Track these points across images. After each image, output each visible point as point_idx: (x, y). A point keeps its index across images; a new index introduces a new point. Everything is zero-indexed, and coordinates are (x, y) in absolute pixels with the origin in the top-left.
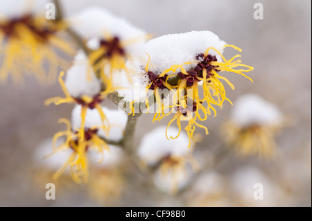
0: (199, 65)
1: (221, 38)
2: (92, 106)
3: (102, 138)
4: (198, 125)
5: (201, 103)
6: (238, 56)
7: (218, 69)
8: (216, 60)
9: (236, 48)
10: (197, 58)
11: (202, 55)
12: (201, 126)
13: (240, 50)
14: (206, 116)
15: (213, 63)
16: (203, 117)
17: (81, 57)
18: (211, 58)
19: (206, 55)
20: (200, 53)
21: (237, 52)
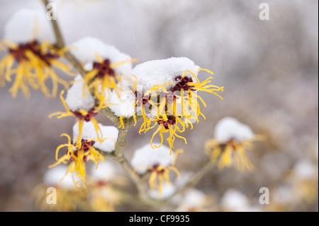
0: (177, 85)
1: (196, 63)
2: (87, 119)
3: (97, 149)
4: (178, 136)
5: (180, 117)
6: (211, 78)
7: (194, 88)
8: (191, 81)
9: (209, 71)
10: (176, 79)
11: (180, 77)
12: (181, 137)
13: (212, 73)
14: (184, 128)
15: (189, 84)
16: (181, 129)
17: (79, 77)
18: (187, 80)
19: (183, 76)
20: (178, 75)
21: (210, 75)
